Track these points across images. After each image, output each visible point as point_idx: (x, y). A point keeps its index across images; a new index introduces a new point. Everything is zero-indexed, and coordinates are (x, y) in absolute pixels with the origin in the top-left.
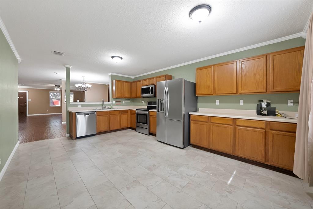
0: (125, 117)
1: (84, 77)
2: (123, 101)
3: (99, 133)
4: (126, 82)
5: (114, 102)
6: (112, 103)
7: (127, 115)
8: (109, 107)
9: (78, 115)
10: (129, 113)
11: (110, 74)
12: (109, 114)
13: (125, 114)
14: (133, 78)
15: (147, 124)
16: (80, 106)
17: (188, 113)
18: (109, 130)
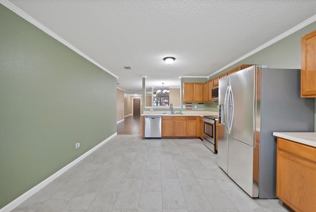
0: (192, 124)
1: (163, 83)
2: (195, 106)
3: (163, 138)
4: (196, 84)
5: (184, 107)
6: (182, 107)
7: (195, 123)
8: (179, 112)
9: (146, 118)
10: (198, 119)
11: (180, 77)
12: (174, 120)
13: (193, 120)
14: (208, 77)
15: (212, 137)
16: (152, 110)
17: (272, 134)
18: (174, 136)
